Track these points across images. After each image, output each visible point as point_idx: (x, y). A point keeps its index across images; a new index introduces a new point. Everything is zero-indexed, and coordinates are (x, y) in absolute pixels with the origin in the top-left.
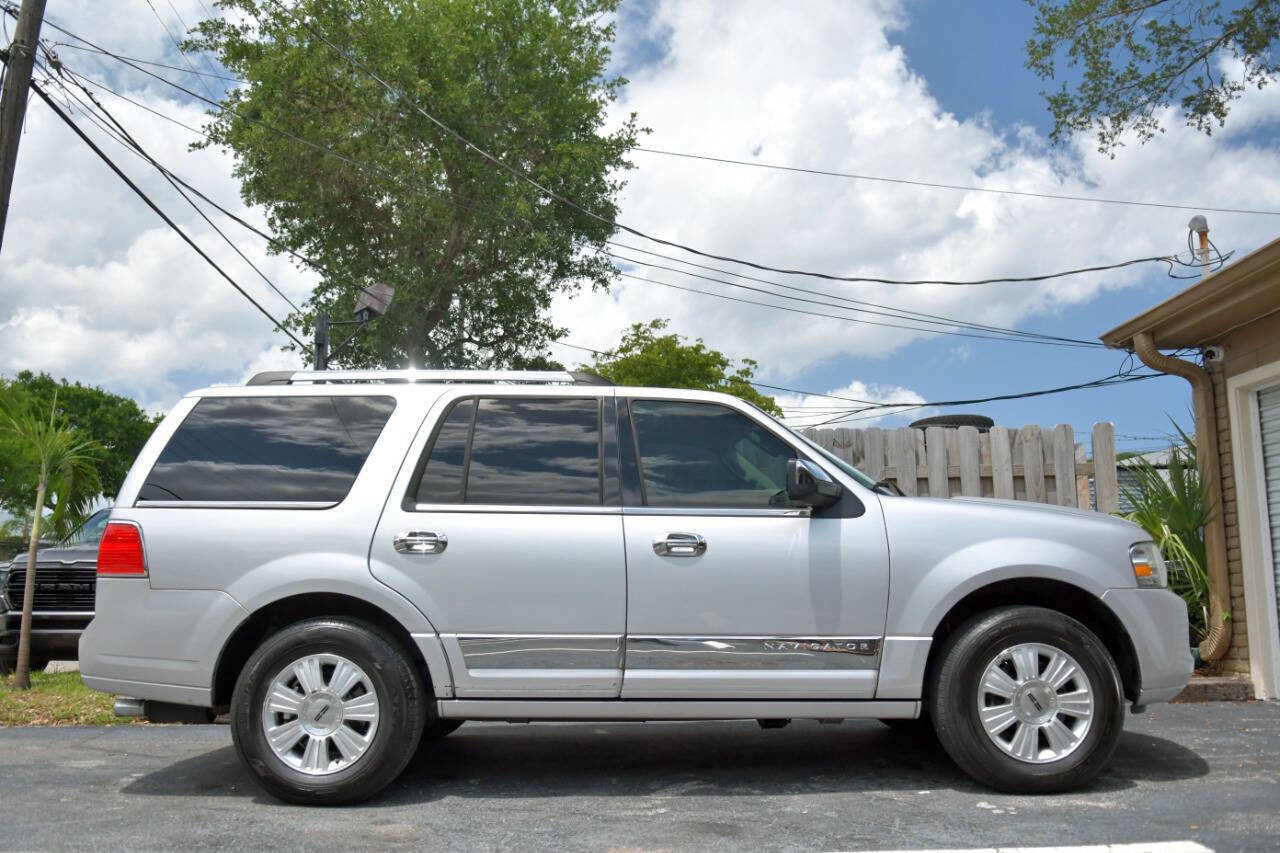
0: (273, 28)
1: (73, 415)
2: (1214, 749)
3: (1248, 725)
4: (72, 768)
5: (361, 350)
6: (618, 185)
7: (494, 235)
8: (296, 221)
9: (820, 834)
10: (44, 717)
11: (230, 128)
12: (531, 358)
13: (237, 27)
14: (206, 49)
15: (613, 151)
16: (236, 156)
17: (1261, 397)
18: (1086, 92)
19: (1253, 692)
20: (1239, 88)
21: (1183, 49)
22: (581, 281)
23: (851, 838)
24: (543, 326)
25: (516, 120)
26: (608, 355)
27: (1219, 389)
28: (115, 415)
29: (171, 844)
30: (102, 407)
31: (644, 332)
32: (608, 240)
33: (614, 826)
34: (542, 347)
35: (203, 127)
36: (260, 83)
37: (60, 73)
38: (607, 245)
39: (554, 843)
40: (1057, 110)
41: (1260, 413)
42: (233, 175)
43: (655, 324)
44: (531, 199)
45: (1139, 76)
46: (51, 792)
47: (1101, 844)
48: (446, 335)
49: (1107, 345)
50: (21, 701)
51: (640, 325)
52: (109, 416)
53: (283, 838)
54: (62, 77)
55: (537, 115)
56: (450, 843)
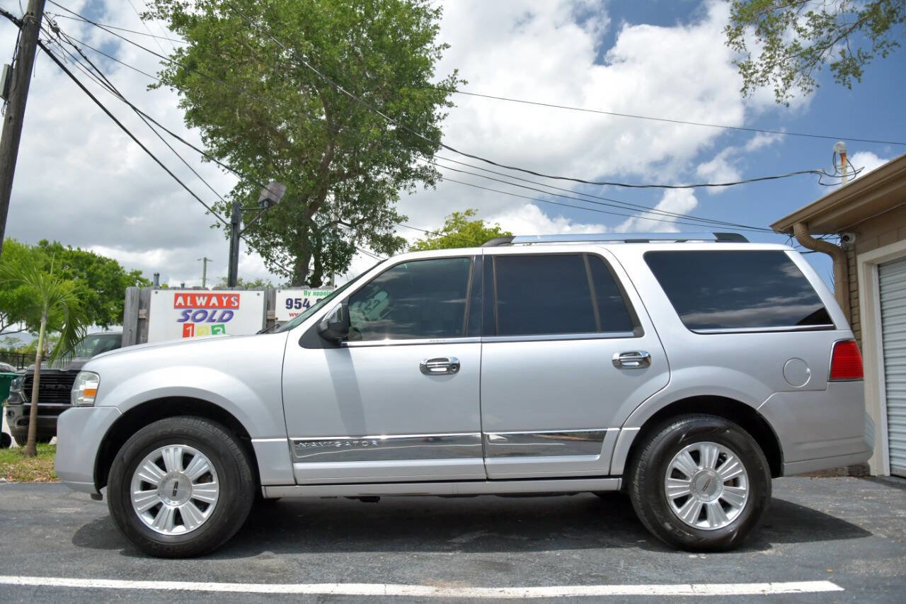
0: (205, 4)
1: (75, 270)
2: (843, 512)
3: (867, 494)
4: (57, 513)
5: (265, 228)
6: (441, 116)
7: (357, 150)
8: (221, 139)
9: (567, 571)
10: (44, 476)
11: (176, 73)
12: (383, 234)
13: (181, 3)
14: (158, 18)
15: (440, 94)
16: (179, 94)
17: (881, 268)
18: (764, 60)
19: (869, 470)
20: (870, 57)
21: (830, 30)
22: (416, 182)
23: (589, 575)
24: (390, 213)
25: (372, 70)
26: (436, 234)
27: (852, 263)
28: (104, 270)
29: (116, 571)
30: (95, 265)
31: (461, 218)
32: (435, 154)
33: (424, 563)
34: (390, 228)
35: (158, 73)
36: (196, 43)
37: (58, 36)
38: (434, 157)
39: (381, 575)
40: (745, 73)
41: (880, 279)
42: (179, 107)
43: (468, 213)
44: (381, 126)
45: (801, 49)
46: (39, 531)
47: (764, 582)
48: (323, 218)
49: (775, 231)
50: (29, 465)
51: (458, 214)
52: (99, 270)
53: (194, 568)
54: (60, 38)
55: (387, 68)
56: (309, 574)
